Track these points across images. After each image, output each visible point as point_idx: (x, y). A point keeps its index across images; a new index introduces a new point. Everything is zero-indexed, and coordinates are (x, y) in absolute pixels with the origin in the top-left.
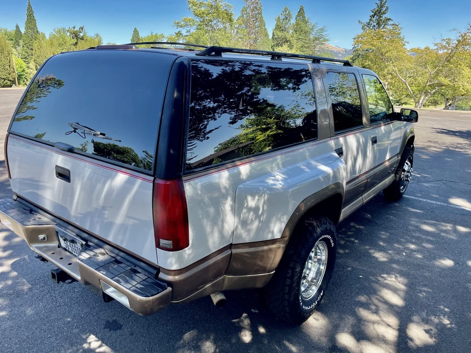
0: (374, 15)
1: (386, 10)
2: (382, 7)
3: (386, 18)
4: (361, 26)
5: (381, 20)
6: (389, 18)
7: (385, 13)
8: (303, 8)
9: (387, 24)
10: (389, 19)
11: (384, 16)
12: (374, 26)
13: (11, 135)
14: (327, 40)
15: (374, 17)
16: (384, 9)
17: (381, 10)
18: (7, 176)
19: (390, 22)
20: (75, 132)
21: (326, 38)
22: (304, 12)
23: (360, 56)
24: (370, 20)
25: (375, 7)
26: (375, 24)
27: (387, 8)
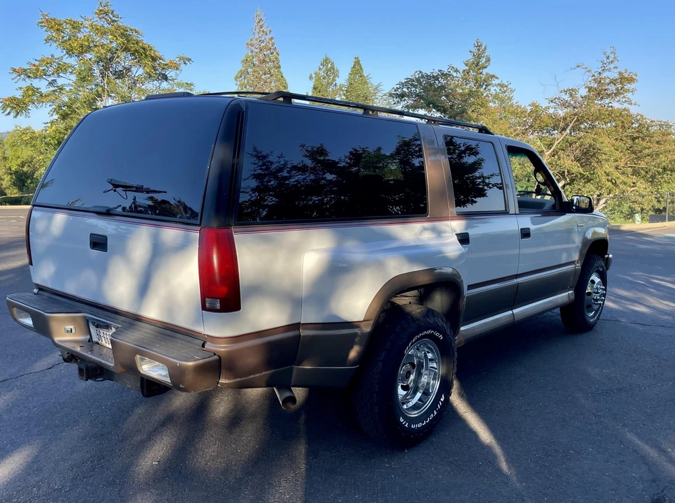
0: (469, 70)
1: (486, 62)
2: (479, 57)
3: (487, 74)
5: (481, 78)
6: (491, 74)
7: (485, 67)
8: (359, 61)
9: (490, 84)
10: (493, 76)
11: (485, 71)
13: (35, 207)
16: (483, 60)
17: (479, 62)
18: (27, 261)
19: (495, 82)
20: (115, 191)
22: (361, 68)
25: (470, 57)
27: (488, 60)
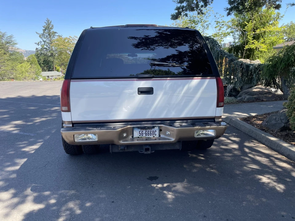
0: (46, 29)
1: (52, 27)
2: (49, 25)
4: (39, 35)
5: (51, 33)
6: (55, 32)
7: (52, 29)
9: (55, 35)
12: (47, 36)
13: (74, 80)
14: (16, 44)
15: (45, 31)
17: (49, 27)
21: (15, 42)
23: (42, 54)
24: (44, 32)
25: (45, 25)
26: (47, 35)
